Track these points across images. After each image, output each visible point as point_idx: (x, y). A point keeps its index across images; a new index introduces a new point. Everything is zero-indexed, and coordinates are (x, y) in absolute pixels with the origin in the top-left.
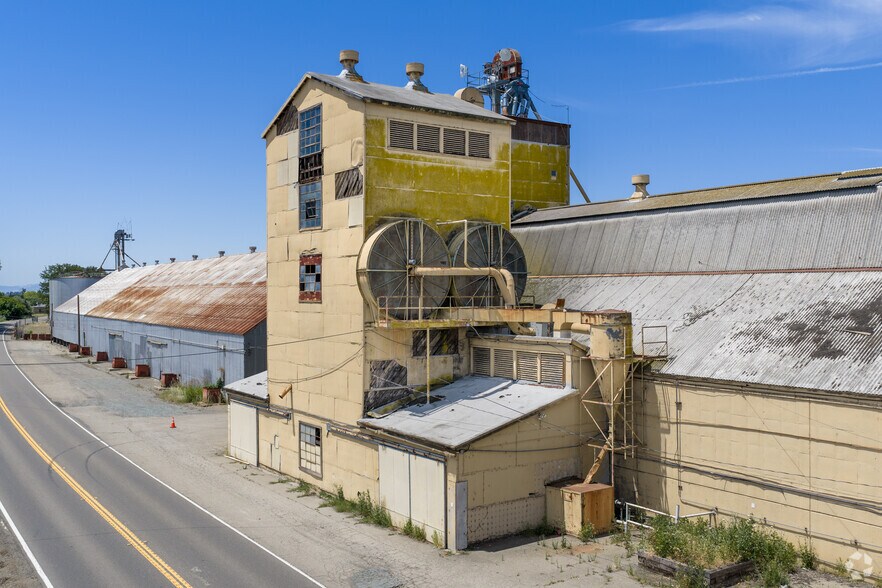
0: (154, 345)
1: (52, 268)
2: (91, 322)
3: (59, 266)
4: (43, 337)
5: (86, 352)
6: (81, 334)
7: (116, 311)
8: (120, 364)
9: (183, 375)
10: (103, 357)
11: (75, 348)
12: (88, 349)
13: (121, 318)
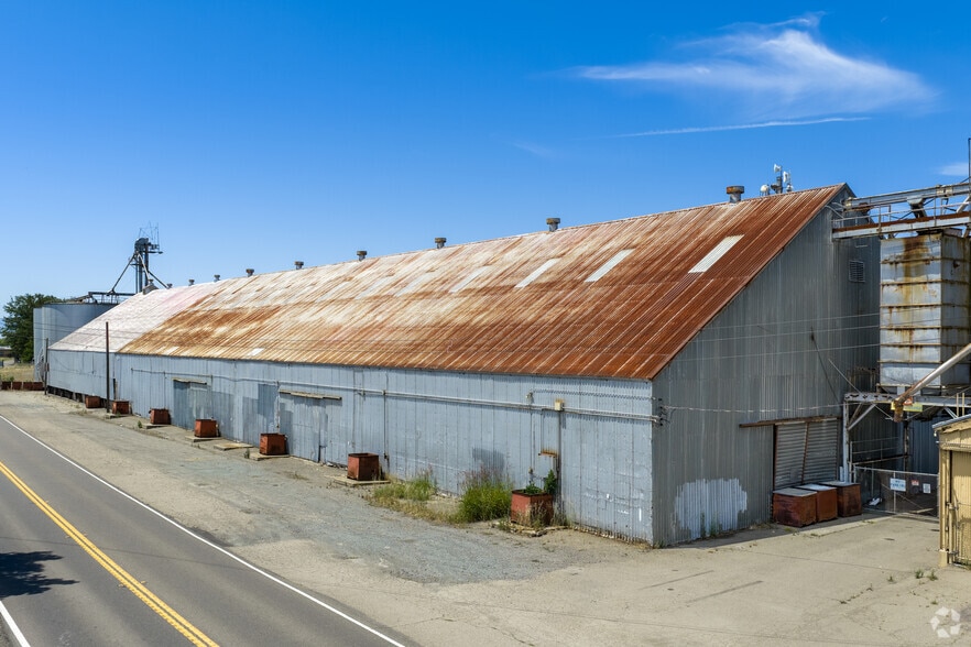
0: (299, 399)
1: (20, 299)
2: (129, 362)
3: (30, 297)
4: (31, 387)
5: (123, 409)
6: (111, 382)
7: (181, 344)
8: (209, 430)
9: (392, 457)
10: (162, 418)
11: (97, 403)
12: (126, 403)
13: (201, 354)
